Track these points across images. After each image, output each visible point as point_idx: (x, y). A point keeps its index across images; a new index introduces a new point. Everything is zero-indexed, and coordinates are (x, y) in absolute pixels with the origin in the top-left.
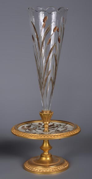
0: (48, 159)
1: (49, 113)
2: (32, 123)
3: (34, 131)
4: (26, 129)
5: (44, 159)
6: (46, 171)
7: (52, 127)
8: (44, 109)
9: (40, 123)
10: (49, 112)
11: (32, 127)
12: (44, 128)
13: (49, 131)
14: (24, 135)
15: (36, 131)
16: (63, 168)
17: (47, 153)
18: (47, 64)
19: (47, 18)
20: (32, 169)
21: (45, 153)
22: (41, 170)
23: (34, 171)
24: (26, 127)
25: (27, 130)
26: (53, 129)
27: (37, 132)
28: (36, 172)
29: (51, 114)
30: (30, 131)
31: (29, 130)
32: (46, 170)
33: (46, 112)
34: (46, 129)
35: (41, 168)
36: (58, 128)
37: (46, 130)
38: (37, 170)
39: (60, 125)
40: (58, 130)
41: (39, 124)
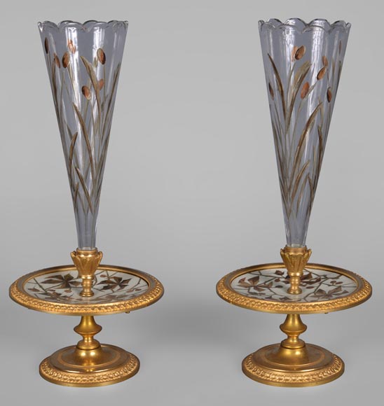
0: (298, 353)
1: (302, 254)
2: (262, 271)
3: (267, 292)
4: (249, 287)
5: (288, 352)
6: (294, 380)
7: (307, 283)
8: (291, 245)
9: (278, 270)
10: (303, 251)
11: (261, 282)
12: (288, 283)
13: (301, 291)
14: (247, 304)
15: (271, 291)
16: (330, 374)
17: (295, 341)
18: (300, 148)
19: (305, 50)
20: (262, 376)
21: (291, 341)
22: (283, 378)
23: (266, 380)
24: (249, 280)
25: (252, 290)
26: (308, 285)
27: (275, 294)
28: (272, 381)
29: (306, 254)
30: (258, 292)
31: (256, 288)
32: (294, 378)
33: (295, 252)
34: (293, 288)
35: (283, 374)
36: (321, 284)
37: (295, 290)
38: (273, 377)
39: (326, 278)
40: (321, 291)
41: (277, 273)
